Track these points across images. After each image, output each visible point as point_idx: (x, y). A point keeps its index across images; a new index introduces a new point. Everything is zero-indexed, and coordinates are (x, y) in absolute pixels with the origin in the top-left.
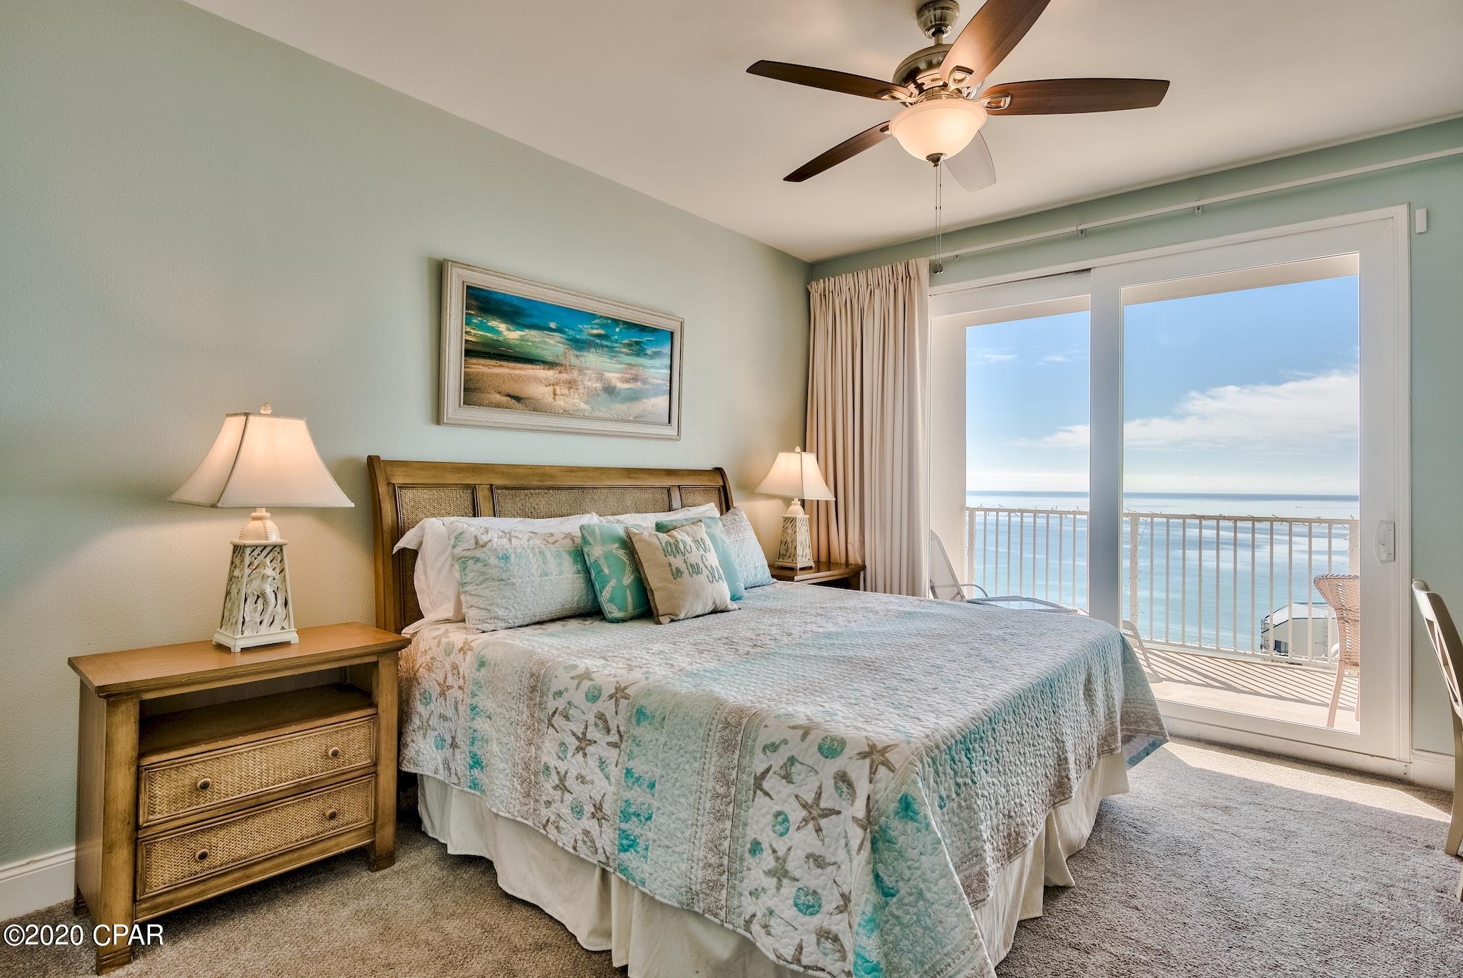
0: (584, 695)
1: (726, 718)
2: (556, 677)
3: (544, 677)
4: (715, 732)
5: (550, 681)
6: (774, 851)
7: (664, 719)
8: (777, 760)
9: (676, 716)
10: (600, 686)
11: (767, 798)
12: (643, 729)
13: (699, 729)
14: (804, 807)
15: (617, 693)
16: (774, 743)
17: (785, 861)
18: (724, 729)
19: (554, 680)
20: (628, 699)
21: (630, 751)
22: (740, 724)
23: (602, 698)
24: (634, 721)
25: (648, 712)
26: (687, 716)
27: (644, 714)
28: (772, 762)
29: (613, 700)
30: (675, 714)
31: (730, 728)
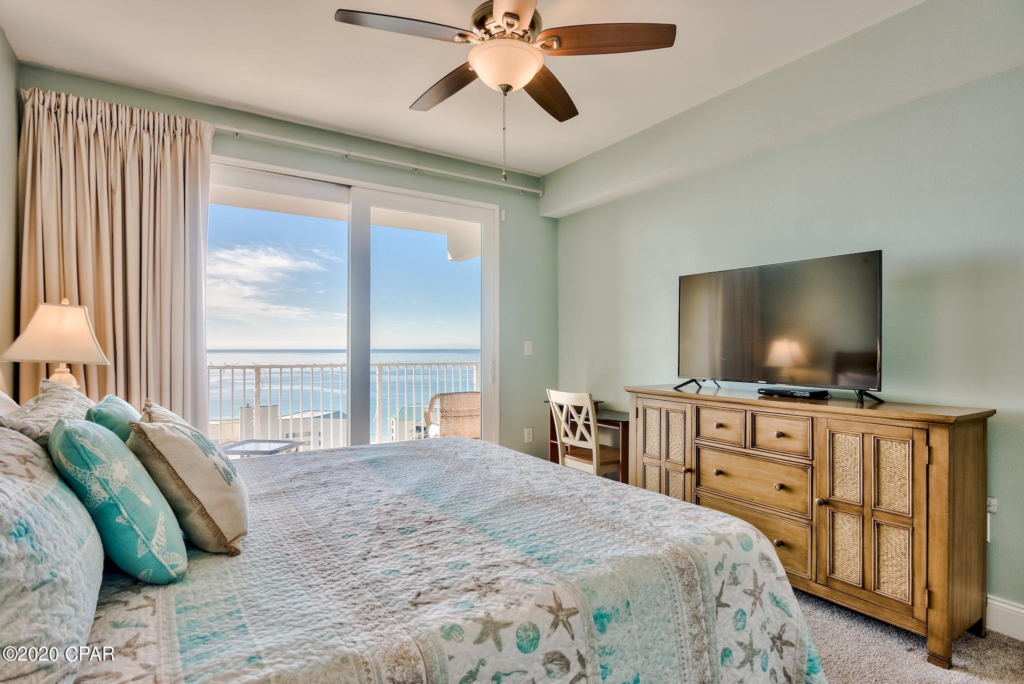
0: (517, 649)
1: (677, 567)
2: (451, 658)
3: (428, 673)
4: (677, 585)
5: (443, 671)
6: (741, 644)
7: (628, 604)
8: (725, 574)
9: (638, 594)
10: (530, 623)
11: (726, 608)
12: (612, 631)
13: (664, 590)
14: (751, 594)
15: (557, 616)
16: (720, 562)
17: (751, 644)
18: (681, 576)
19: (450, 665)
20: (577, 612)
21: (602, 667)
22: (691, 564)
23: (543, 636)
24: (595, 632)
25: (608, 610)
26: (647, 586)
27: (606, 616)
28: (723, 578)
29: (561, 626)
30: (635, 594)
31: (686, 572)
